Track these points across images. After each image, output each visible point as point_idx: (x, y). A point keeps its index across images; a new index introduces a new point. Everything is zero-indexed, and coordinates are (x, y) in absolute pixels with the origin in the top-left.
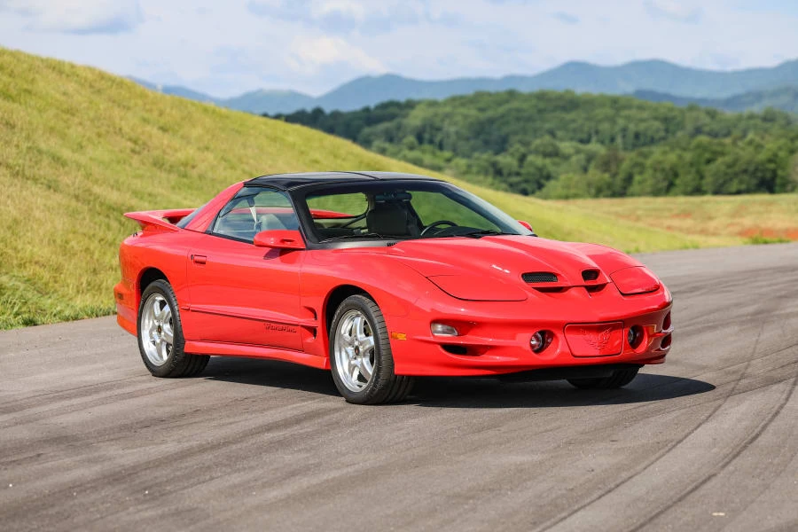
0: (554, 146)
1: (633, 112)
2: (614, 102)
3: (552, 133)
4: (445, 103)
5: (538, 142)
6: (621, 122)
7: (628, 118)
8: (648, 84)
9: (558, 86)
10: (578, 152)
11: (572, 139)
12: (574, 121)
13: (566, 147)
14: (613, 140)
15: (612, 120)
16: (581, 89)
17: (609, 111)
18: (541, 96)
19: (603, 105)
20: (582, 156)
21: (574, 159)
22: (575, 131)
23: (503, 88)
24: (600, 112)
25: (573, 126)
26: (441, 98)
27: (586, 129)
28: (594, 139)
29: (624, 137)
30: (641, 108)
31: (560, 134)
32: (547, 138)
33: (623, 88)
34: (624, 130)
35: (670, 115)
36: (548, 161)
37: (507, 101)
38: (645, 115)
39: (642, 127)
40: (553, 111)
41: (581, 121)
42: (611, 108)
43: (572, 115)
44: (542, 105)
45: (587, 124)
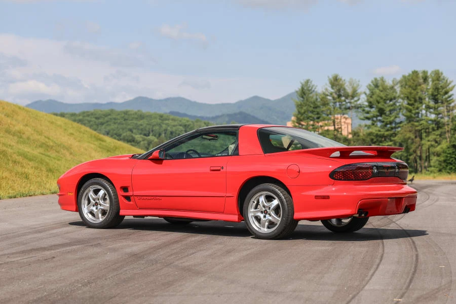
0: (132, 136)
1: (170, 122)
2: (161, 116)
3: (131, 130)
4: (79, 115)
5: (125, 134)
6: (164, 126)
7: (167, 124)
8: (176, 109)
9: (133, 109)
10: (144, 140)
11: (141, 134)
12: (141, 125)
13: (138, 137)
14: (160, 135)
15: (160, 125)
16: (145, 110)
17: (159, 121)
18: (126, 113)
19: (155, 118)
20: (146, 142)
21: (142, 143)
22: (142, 130)
23: (106, 109)
24: (154, 121)
25: (141, 127)
26: (77, 112)
27: (147, 129)
28: (151, 134)
29: (165, 133)
30: (173, 120)
31: (134, 131)
32: (129, 133)
33: (164, 110)
34: (166, 130)
35: (187, 123)
37: (110, 115)
38: (176, 123)
39: (174, 129)
40: (132, 120)
41: (145, 125)
42: (160, 119)
43: (141, 122)
44: (126, 117)
45: (148, 126)
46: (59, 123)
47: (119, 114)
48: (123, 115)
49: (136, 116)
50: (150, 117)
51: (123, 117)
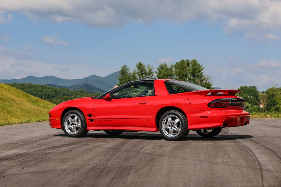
1: (47, 89)
2: (42, 86)
6: (44, 92)
7: (46, 91)
8: (50, 82)
9: (27, 82)
15: (42, 91)
16: (33, 83)
19: (39, 87)
24: (38, 89)
29: (45, 96)
30: (49, 88)
33: (44, 83)
34: (45, 94)
35: (57, 90)
38: (50, 90)
39: (49, 93)
40: (26, 89)
41: (33, 91)
42: (41, 88)
43: (31, 90)
44: (23, 87)
45: (35, 92)
46: (6, 87)
47: (19, 86)
48: (21, 86)
49: (28, 87)
50: (36, 87)
51: (21, 87)
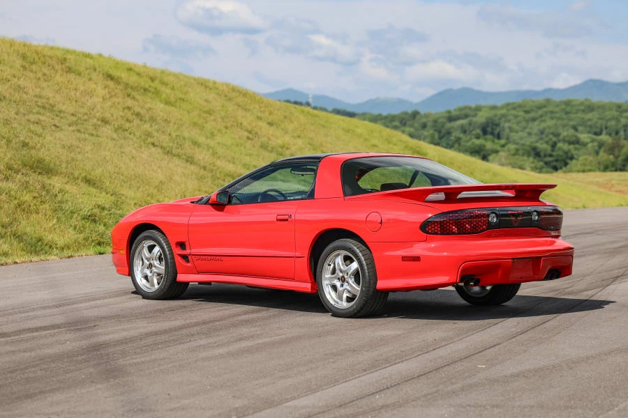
0: (576, 136)
2: (619, 107)
3: (575, 128)
4: (502, 107)
5: (565, 134)
6: (623, 121)
9: (579, 97)
10: (593, 141)
11: (589, 132)
12: (590, 120)
13: (584, 137)
14: (617, 133)
15: (618, 120)
16: (597, 98)
17: (616, 114)
18: (568, 103)
19: (611, 109)
20: (596, 144)
21: (590, 145)
22: (591, 127)
23: (540, 99)
24: (608, 114)
25: (589, 123)
26: (499, 104)
27: (598, 125)
28: (604, 132)
29: (625, 131)
31: (580, 128)
32: (571, 131)
34: (626, 126)
36: (572, 147)
37: (545, 106)
40: (576, 113)
41: (595, 120)
42: (617, 111)
43: (589, 116)
44: (568, 109)
45: (600, 122)
47: (557, 106)
48: (563, 107)
49: (582, 108)
50: (602, 107)
51: (563, 110)
